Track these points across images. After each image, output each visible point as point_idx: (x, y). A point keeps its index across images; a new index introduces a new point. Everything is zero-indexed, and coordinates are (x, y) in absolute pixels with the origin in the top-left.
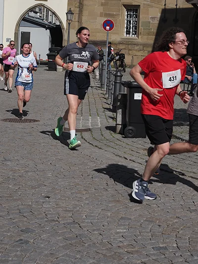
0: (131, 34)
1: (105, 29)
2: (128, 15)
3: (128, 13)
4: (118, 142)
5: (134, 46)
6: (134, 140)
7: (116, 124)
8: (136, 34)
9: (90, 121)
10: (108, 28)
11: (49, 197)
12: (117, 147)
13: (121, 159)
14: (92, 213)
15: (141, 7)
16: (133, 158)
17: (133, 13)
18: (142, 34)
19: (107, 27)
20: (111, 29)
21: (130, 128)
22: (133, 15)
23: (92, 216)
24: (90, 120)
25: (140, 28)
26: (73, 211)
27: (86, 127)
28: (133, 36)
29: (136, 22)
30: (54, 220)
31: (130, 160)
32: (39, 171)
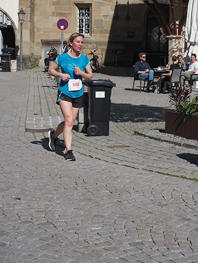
0: (84, 32)
1: (59, 28)
2: (80, 13)
3: (80, 11)
4: (82, 141)
5: (87, 44)
6: (97, 137)
7: (79, 123)
8: (89, 32)
9: (51, 121)
11: (19, 199)
12: (81, 146)
13: (86, 157)
14: (65, 212)
15: (93, 6)
16: (99, 156)
17: (85, 11)
18: (95, 32)
19: (61, 27)
20: (65, 28)
21: (93, 126)
22: (85, 13)
23: (65, 216)
24: (51, 119)
25: (93, 26)
26: (45, 211)
27: (47, 127)
28: (86, 34)
29: (89, 20)
30: (27, 221)
31: (96, 158)
32: (6, 173)
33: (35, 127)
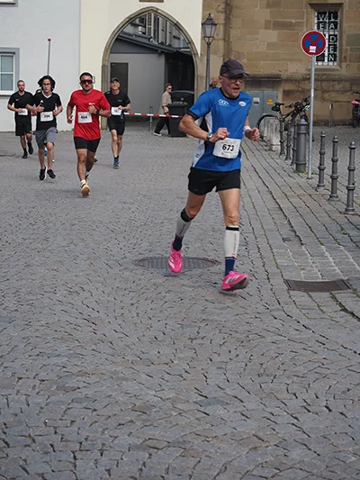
0: (326, 60)
1: (307, 50)
2: (318, 23)
3: (318, 19)
5: (332, 83)
8: (335, 60)
9: (331, 259)
10: (313, 49)
15: (346, 8)
17: (330, 19)
18: (348, 58)
19: (311, 47)
20: (318, 51)
22: (330, 23)
25: (344, 47)
27: (329, 274)
28: (331, 63)
29: (336, 36)
33: (302, 276)
